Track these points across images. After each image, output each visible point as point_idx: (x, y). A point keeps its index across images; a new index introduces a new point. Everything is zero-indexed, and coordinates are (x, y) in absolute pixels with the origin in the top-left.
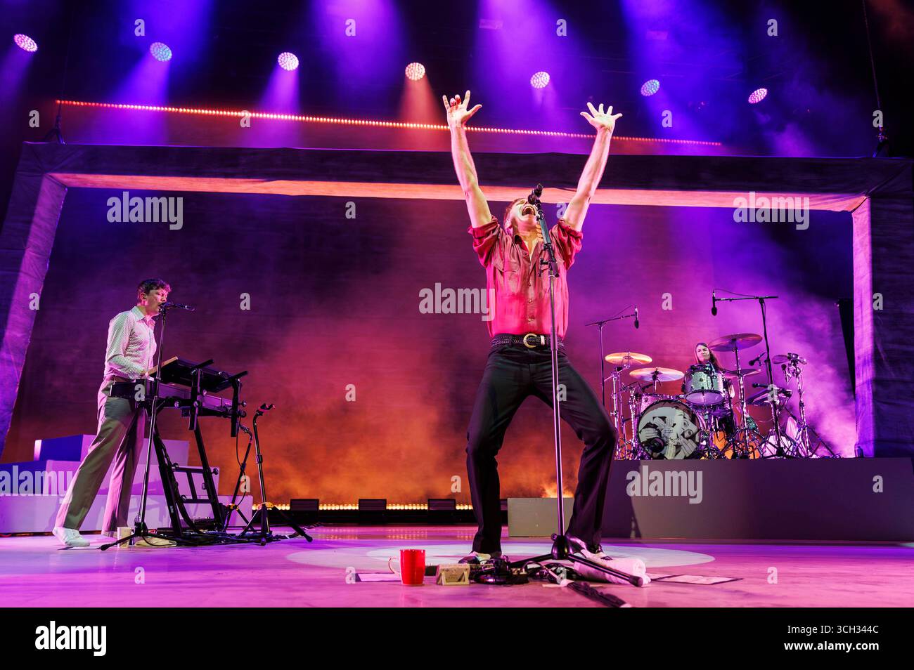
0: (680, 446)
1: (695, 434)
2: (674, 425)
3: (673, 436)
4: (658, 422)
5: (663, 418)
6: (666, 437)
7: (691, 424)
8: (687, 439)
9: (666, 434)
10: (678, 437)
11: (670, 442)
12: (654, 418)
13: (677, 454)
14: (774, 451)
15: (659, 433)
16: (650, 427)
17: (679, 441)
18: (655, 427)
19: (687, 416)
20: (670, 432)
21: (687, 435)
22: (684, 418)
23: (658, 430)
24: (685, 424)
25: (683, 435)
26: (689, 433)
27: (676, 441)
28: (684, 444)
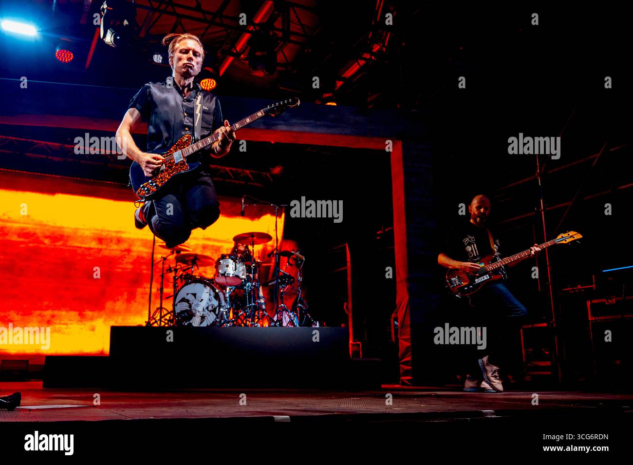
0: (205, 317)
1: (217, 307)
2: (202, 300)
3: (200, 309)
4: (190, 298)
5: (194, 295)
6: (195, 310)
7: (213, 299)
8: (210, 311)
9: (195, 307)
10: (204, 310)
11: (198, 314)
12: (187, 294)
13: (201, 323)
15: (190, 306)
16: (184, 301)
17: (204, 313)
18: (188, 301)
19: (212, 293)
20: (197, 305)
21: (210, 308)
22: (210, 295)
23: (190, 304)
24: (210, 300)
25: (207, 308)
26: (212, 307)
27: (202, 313)
28: (207, 315)
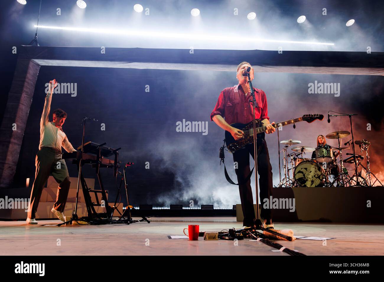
1: (320, 176)
2: (311, 172)
3: (310, 176)
4: (303, 170)
5: (306, 169)
6: (307, 177)
7: (318, 171)
8: (317, 178)
11: (309, 179)
13: (312, 185)
14: (355, 183)
15: (304, 175)
16: (300, 173)
19: (316, 168)
24: (315, 171)
25: (315, 176)
26: (317, 175)
27: (312, 179)
28: (315, 180)
